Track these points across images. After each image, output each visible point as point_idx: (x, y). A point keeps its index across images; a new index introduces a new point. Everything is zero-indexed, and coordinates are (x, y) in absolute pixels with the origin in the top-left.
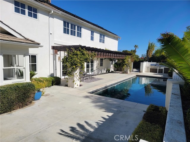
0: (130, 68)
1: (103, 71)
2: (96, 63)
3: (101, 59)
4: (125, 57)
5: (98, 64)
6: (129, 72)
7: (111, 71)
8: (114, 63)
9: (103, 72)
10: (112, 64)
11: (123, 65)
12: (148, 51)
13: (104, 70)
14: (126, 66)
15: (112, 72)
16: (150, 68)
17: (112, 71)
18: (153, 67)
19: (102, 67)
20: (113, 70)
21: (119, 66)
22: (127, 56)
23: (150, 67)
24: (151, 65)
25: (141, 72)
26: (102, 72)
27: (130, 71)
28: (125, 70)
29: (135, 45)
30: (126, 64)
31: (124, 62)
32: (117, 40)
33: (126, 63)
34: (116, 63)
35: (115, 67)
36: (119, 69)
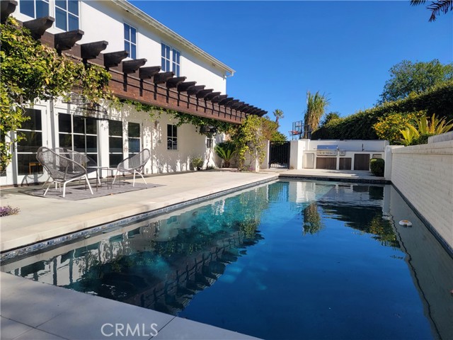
0: (261, 155)
1: (179, 164)
2: (149, 139)
3: (169, 127)
4: (244, 120)
5: (159, 142)
6: (257, 169)
7: (204, 167)
8: (214, 145)
9: (178, 169)
10: (209, 145)
11: (240, 147)
12: (307, 117)
13: (181, 163)
14: (247, 147)
15: (210, 169)
16: (316, 156)
17: (210, 165)
18: (325, 153)
19: (172, 152)
20: (212, 163)
21: (229, 151)
22: (250, 116)
23: (315, 153)
24: (319, 147)
25: (292, 168)
26: (174, 168)
27: (261, 163)
28: (247, 162)
29: (277, 111)
30: (248, 143)
31: (243, 136)
32: (224, 78)
33: (248, 139)
34: (221, 145)
35: (219, 155)
36: (231, 161)
